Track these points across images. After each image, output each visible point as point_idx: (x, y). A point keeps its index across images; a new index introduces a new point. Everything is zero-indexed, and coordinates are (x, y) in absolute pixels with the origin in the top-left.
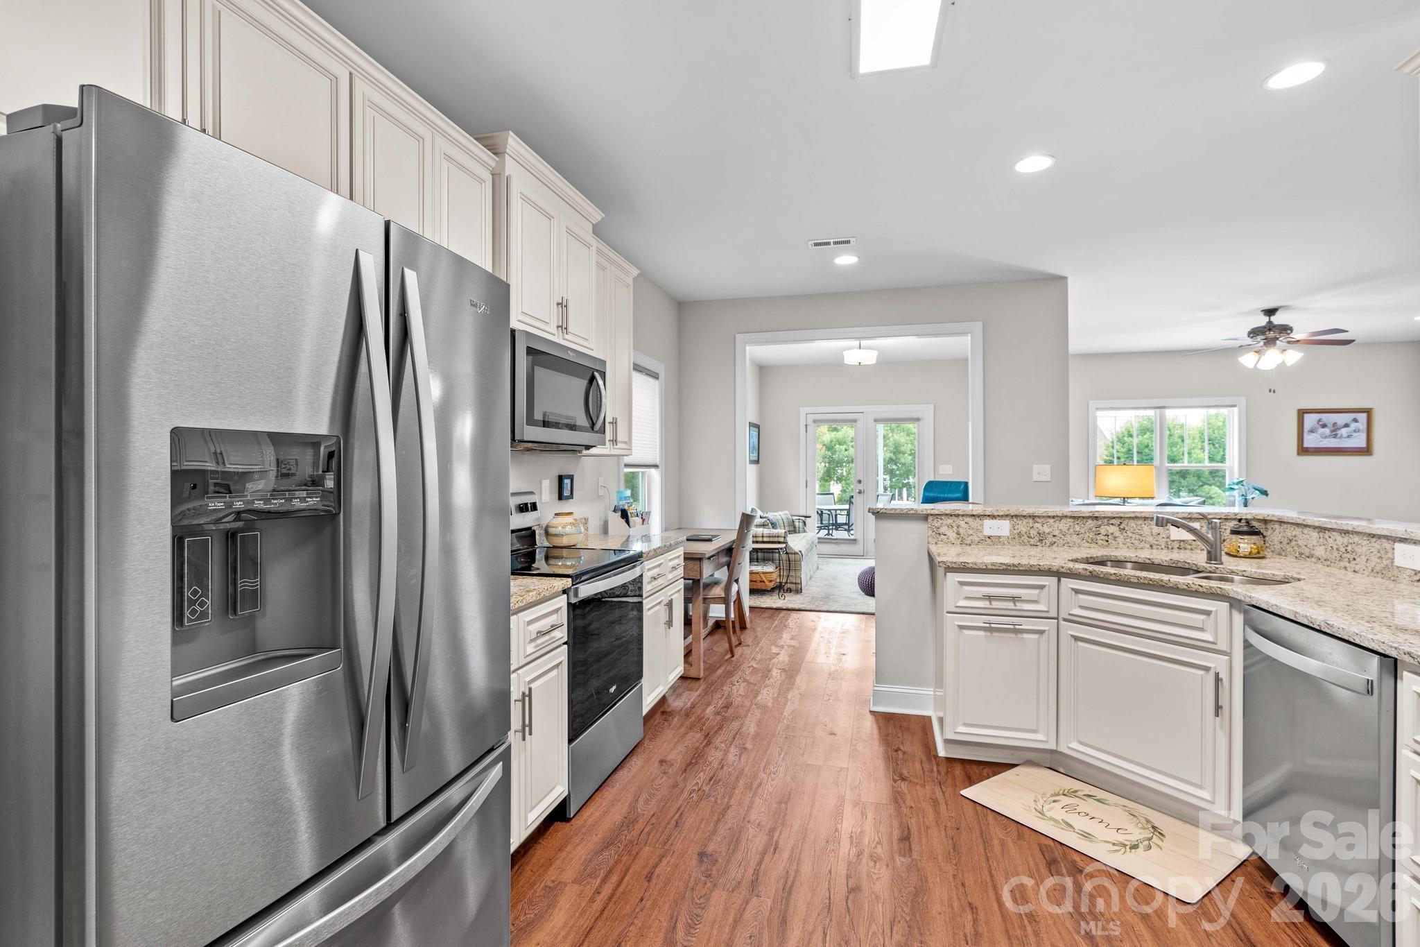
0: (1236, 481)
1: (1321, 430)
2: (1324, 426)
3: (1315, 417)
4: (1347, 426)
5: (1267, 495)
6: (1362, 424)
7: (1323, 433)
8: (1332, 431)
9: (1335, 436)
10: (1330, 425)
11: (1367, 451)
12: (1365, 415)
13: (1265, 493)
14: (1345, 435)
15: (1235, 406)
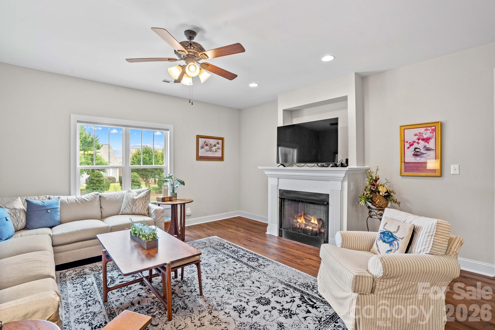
0: (168, 176)
1: (206, 147)
2: (207, 145)
3: (204, 140)
4: (215, 146)
5: (184, 184)
6: (220, 146)
7: (207, 148)
8: (210, 148)
9: (211, 151)
10: (209, 145)
11: (221, 159)
12: (221, 141)
13: (183, 183)
14: (214, 150)
15: (168, 130)
